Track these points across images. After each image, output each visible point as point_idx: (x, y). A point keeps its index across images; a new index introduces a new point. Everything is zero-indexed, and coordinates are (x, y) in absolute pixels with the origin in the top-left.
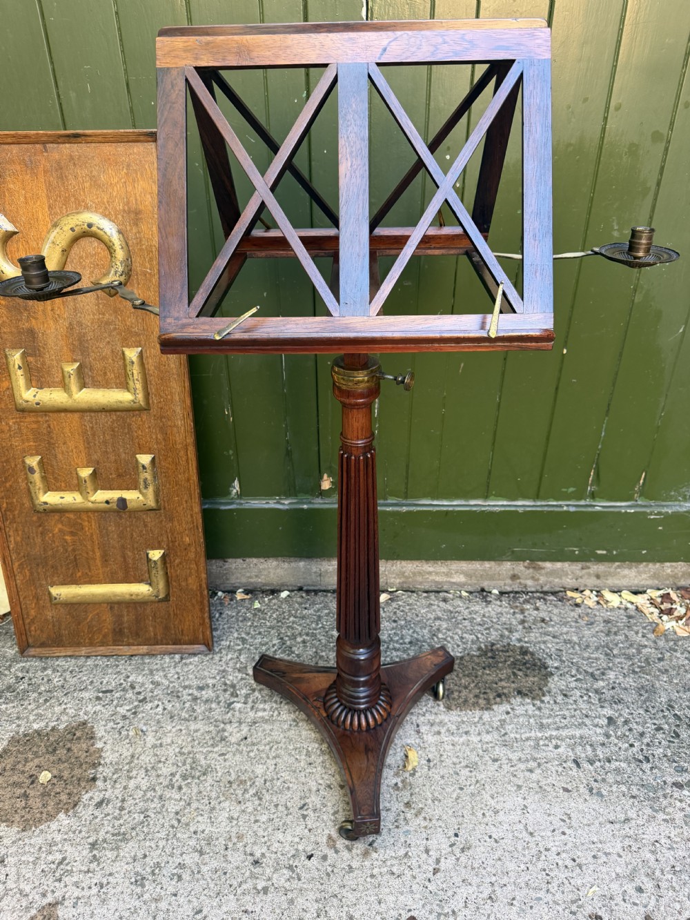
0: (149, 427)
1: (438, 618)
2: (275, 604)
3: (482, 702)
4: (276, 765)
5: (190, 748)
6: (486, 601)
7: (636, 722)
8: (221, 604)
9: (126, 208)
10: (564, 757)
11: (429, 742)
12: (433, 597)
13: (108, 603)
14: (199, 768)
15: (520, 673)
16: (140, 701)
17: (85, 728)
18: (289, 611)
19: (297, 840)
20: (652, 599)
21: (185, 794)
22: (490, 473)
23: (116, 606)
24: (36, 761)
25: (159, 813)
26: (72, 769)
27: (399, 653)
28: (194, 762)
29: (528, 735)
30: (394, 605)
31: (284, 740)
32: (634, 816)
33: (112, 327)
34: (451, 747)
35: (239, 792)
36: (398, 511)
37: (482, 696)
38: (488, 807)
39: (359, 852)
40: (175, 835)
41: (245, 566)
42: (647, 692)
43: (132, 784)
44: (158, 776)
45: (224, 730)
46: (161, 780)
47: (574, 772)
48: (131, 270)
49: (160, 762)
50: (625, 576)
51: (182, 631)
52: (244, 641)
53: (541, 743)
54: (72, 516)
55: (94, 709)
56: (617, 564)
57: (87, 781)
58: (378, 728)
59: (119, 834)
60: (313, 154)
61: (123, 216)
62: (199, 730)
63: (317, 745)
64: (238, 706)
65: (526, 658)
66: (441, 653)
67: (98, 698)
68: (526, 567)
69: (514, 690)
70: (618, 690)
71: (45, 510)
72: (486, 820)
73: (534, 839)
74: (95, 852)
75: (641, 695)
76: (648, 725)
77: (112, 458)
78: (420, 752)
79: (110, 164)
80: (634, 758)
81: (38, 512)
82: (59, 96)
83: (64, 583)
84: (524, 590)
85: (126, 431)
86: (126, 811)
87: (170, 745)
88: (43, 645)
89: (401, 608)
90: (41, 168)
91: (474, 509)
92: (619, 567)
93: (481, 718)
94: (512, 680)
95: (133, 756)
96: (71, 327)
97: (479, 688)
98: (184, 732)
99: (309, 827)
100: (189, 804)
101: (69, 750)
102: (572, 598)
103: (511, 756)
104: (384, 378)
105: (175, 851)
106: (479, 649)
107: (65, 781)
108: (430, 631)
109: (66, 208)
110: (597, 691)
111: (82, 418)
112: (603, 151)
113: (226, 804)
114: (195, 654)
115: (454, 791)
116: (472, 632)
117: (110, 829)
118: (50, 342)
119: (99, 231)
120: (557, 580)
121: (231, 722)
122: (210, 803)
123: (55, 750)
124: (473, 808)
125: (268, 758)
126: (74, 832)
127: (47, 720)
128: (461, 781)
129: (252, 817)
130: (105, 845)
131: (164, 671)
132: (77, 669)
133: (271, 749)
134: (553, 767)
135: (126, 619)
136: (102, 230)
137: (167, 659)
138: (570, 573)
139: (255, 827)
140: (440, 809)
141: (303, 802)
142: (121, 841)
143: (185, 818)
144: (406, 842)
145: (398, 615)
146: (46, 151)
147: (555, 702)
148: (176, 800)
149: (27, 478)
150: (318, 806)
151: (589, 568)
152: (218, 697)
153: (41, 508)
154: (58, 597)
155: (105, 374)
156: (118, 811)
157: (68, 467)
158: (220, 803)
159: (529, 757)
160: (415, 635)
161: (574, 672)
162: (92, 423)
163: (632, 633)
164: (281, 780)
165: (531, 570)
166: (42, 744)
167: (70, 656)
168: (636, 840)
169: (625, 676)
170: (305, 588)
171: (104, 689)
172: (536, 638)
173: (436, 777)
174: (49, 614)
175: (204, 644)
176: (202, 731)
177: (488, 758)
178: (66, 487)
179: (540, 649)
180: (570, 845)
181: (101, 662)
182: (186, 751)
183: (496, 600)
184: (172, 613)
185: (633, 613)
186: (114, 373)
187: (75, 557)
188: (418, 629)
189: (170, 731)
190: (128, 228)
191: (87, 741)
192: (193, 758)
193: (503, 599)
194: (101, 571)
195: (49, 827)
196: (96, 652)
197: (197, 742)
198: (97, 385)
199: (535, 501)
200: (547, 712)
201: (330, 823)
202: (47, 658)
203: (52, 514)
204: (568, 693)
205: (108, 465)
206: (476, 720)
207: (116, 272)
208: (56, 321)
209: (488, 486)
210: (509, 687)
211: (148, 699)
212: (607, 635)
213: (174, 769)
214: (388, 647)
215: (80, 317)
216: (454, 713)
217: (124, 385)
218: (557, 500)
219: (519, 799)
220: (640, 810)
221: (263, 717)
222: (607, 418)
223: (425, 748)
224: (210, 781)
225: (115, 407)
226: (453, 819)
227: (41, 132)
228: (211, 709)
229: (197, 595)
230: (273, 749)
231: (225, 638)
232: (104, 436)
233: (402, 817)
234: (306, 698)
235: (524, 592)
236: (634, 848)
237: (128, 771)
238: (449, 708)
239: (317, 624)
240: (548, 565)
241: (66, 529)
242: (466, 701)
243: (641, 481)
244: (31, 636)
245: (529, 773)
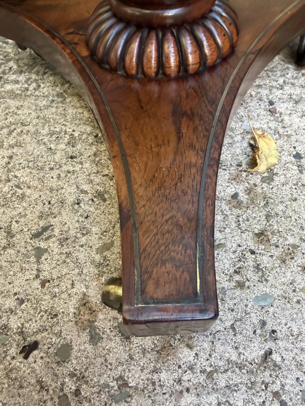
4: (11, 157)
11: (295, 127)
31: (35, 121)
58: (208, 71)
63: (89, 129)
78: (280, 142)
99: (45, 275)
141: (42, 223)
144: (263, 323)
150: (72, 233)
164: (14, 182)
201: (90, 270)
221: (12, 91)
223: (289, 136)
230: (14, 134)
233: (251, 263)
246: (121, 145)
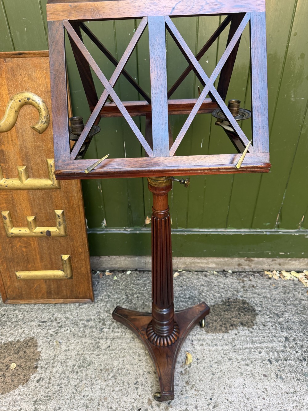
0: (61, 197)
1: (202, 285)
2: (124, 278)
3: (223, 329)
4: (123, 361)
5: (82, 352)
6: (226, 276)
7: (299, 340)
8: (99, 277)
9: (46, 90)
10: (264, 358)
11: (198, 349)
12: (200, 274)
13: (44, 280)
14: (87, 362)
15: (242, 314)
16: (59, 327)
17: (33, 341)
18: (131, 281)
19: (133, 401)
20: (306, 275)
21: (79, 376)
22: (228, 216)
23: (48, 281)
24: (10, 358)
25: (67, 386)
26: (26, 362)
27: (183, 303)
28: (84, 359)
29: (246, 346)
30: (181, 278)
31: (127, 348)
32: (299, 390)
33: (41, 149)
34: (208, 352)
35: (106, 375)
36: (183, 235)
37: (223, 325)
38: (227, 384)
39: (163, 407)
40: (74, 397)
41: (109, 259)
42: (304, 323)
43: (54, 370)
44: (67, 366)
45: (99, 342)
46: (68, 368)
47: (269, 366)
48: (49, 121)
49: (68, 359)
50: (293, 264)
51: (79, 292)
52: (109, 296)
53: (253, 350)
54: (25, 239)
55: (37, 331)
56: (289, 259)
57: (33, 369)
58: (173, 345)
59: (47, 396)
60: (139, 61)
61: (44, 94)
62: (87, 342)
63: (143, 351)
64: (106, 330)
65: (245, 306)
66: (203, 305)
67: (39, 325)
68: (245, 260)
69: (239, 323)
70: (290, 323)
71: (12, 236)
72: (225, 391)
73: (249, 402)
74: (36, 406)
75: (301, 325)
76: (305, 341)
77: (43, 211)
78: (193, 355)
79: (38, 68)
80: (298, 359)
81: (9, 237)
82: (11, 34)
83: (23, 270)
84: (244, 271)
85: (50, 199)
86: (51, 384)
87: (73, 350)
88: (14, 298)
89: (185, 280)
90: (3, 71)
91: (220, 233)
92: (290, 260)
93: (223, 337)
94: (238, 317)
95: (55, 356)
96: (21, 149)
97: (222, 321)
98: (80, 343)
99: (139, 394)
100: (81, 381)
101: (25, 352)
102: (267, 275)
103: (238, 357)
104: (174, 181)
105: (74, 406)
106: (222, 301)
107: (23, 368)
108: (198, 292)
109: (17, 90)
110: (280, 323)
111: (28, 193)
112: (287, 57)
113: (99, 381)
114: (85, 303)
115: (210, 375)
116: (219, 293)
117: (43, 393)
118: (11, 156)
119: (33, 101)
120: (260, 266)
121: (102, 338)
122: (91, 381)
123: (18, 352)
124: (219, 384)
125: (120, 357)
126: (26, 395)
127: (15, 337)
128: (213, 371)
129: (112, 388)
130: (41, 402)
131: (71, 311)
132: (30, 310)
133: (121, 352)
134: (258, 363)
135: (52, 287)
136: (34, 101)
137: (72, 305)
138: (266, 263)
139: (113, 393)
140: (203, 385)
141: (136, 381)
142: (48, 400)
143: (79, 389)
144: (186, 402)
145: (183, 283)
146: (6, 62)
147: (259, 329)
148: (75, 379)
149: (3, 221)
150: (144, 383)
151: (275, 260)
152: (96, 325)
153: (10, 236)
154: (20, 277)
155: (39, 171)
156: (47, 384)
157: (22, 216)
158: (96, 381)
159: (246, 357)
160: (191, 294)
161: (268, 313)
162: (33, 195)
163: (297, 293)
164: (126, 369)
165: (248, 262)
166: (13, 349)
167: (27, 304)
168: (300, 403)
169: (293, 315)
170: (138, 270)
171: (42, 321)
172: (250, 295)
173: (201, 368)
174: (16, 284)
175: (90, 298)
176: (88, 343)
177: (226, 358)
178: (22, 225)
179: (252, 301)
180: (267, 405)
181: (41, 307)
182: (80, 353)
183: (230, 276)
184: (74, 284)
185: (297, 282)
186: (43, 171)
187: (27, 258)
188: (193, 291)
189: (73, 343)
190: (48, 100)
191: (34, 347)
192: (84, 357)
193: (234, 275)
194: (40, 265)
195: (14, 392)
196: (39, 302)
197: (86, 348)
198: (35, 177)
199: (250, 229)
200: (255, 334)
201: (149, 392)
202: (16, 304)
203: (16, 238)
204: (266, 324)
205: (41, 215)
206: (221, 338)
207: (42, 122)
208: (14, 146)
209: (227, 222)
210: (236, 321)
211: (63, 326)
212: (284, 294)
213: (74, 363)
214: (178, 300)
215: (26, 144)
216: (210, 334)
217: (48, 177)
218: (261, 228)
219: (242, 380)
220: (301, 387)
221: (117, 336)
222: (286, 190)
223: (196, 353)
224: (92, 369)
225: (44, 188)
226: (209, 390)
227: (3, 52)
228: (93, 331)
229: (86, 276)
230: (122, 353)
231: (100, 295)
232: (39, 202)
233: (184, 389)
234: (137, 329)
235: (244, 272)
236: (299, 407)
237: (53, 363)
238: (207, 332)
239: (144, 288)
240: (256, 259)
241: (23, 245)
242: (216, 328)
243: (302, 220)
244: (8, 294)
245: (246, 367)
246: (158, 364)
